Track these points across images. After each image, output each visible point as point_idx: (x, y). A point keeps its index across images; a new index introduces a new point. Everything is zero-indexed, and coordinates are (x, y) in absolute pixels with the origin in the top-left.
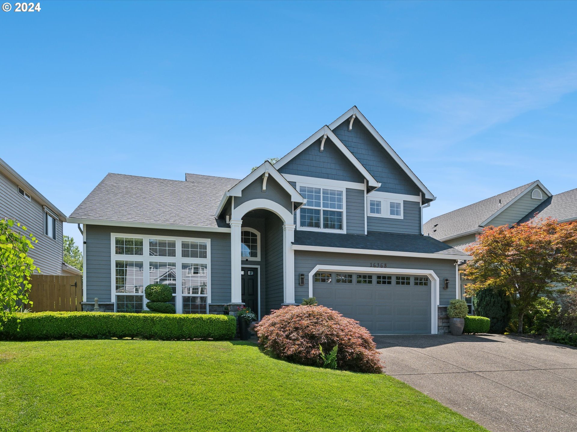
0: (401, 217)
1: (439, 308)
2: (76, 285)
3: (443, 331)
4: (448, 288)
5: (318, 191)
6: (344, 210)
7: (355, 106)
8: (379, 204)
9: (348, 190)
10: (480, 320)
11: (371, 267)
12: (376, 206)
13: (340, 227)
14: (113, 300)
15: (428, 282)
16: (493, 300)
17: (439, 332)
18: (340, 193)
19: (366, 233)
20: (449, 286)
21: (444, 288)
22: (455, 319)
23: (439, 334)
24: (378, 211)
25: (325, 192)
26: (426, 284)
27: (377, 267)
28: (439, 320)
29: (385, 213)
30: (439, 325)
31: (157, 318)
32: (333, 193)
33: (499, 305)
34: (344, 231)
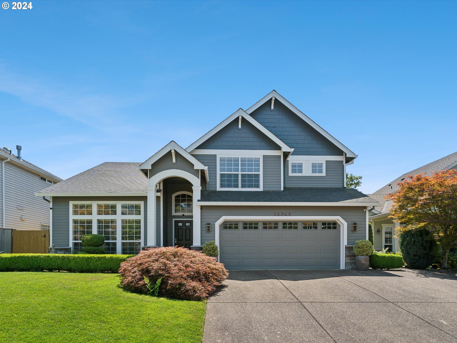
0: (324, 174)
1: (346, 248)
2: (45, 236)
3: (351, 267)
4: (357, 231)
5: (237, 160)
6: (261, 173)
7: (274, 90)
8: (300, 166)
9: (264, 157)
10: (391, 257)
11: (275, 215)
12: (298, 168)
13: (258, 186)
14: (71, 245)
15: (337, 226)
16: (413, 239)
17: (346, 268)
18: (258, 160)
19: (282, 189)
20: (357, 229)
21: (352, 230)
22: (359, 257)
23: (346, 269)
24: (301, 171)
25: (243, 160)
26: (335, 228)
27: (281, 216)
28: (347, 258)
29: (307, 172)
30: (347, 262)
31: (71, 257)
32: (250, 160)
33: (420, 244)
34: (261, 189)
